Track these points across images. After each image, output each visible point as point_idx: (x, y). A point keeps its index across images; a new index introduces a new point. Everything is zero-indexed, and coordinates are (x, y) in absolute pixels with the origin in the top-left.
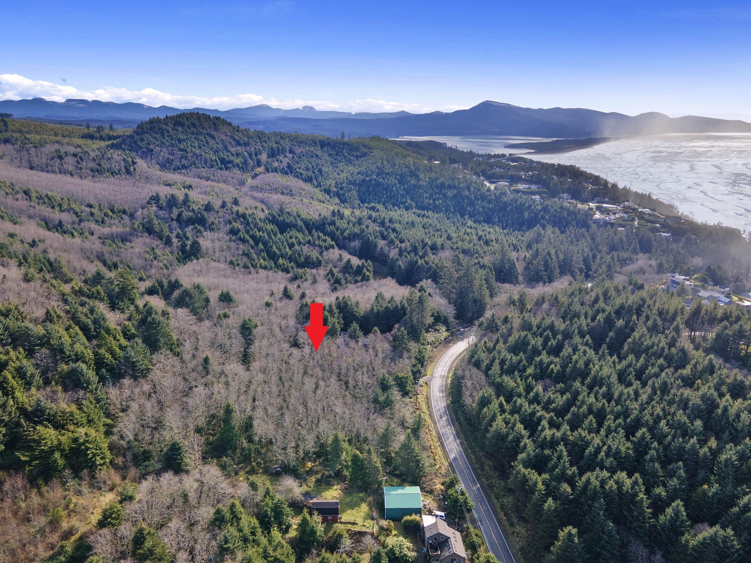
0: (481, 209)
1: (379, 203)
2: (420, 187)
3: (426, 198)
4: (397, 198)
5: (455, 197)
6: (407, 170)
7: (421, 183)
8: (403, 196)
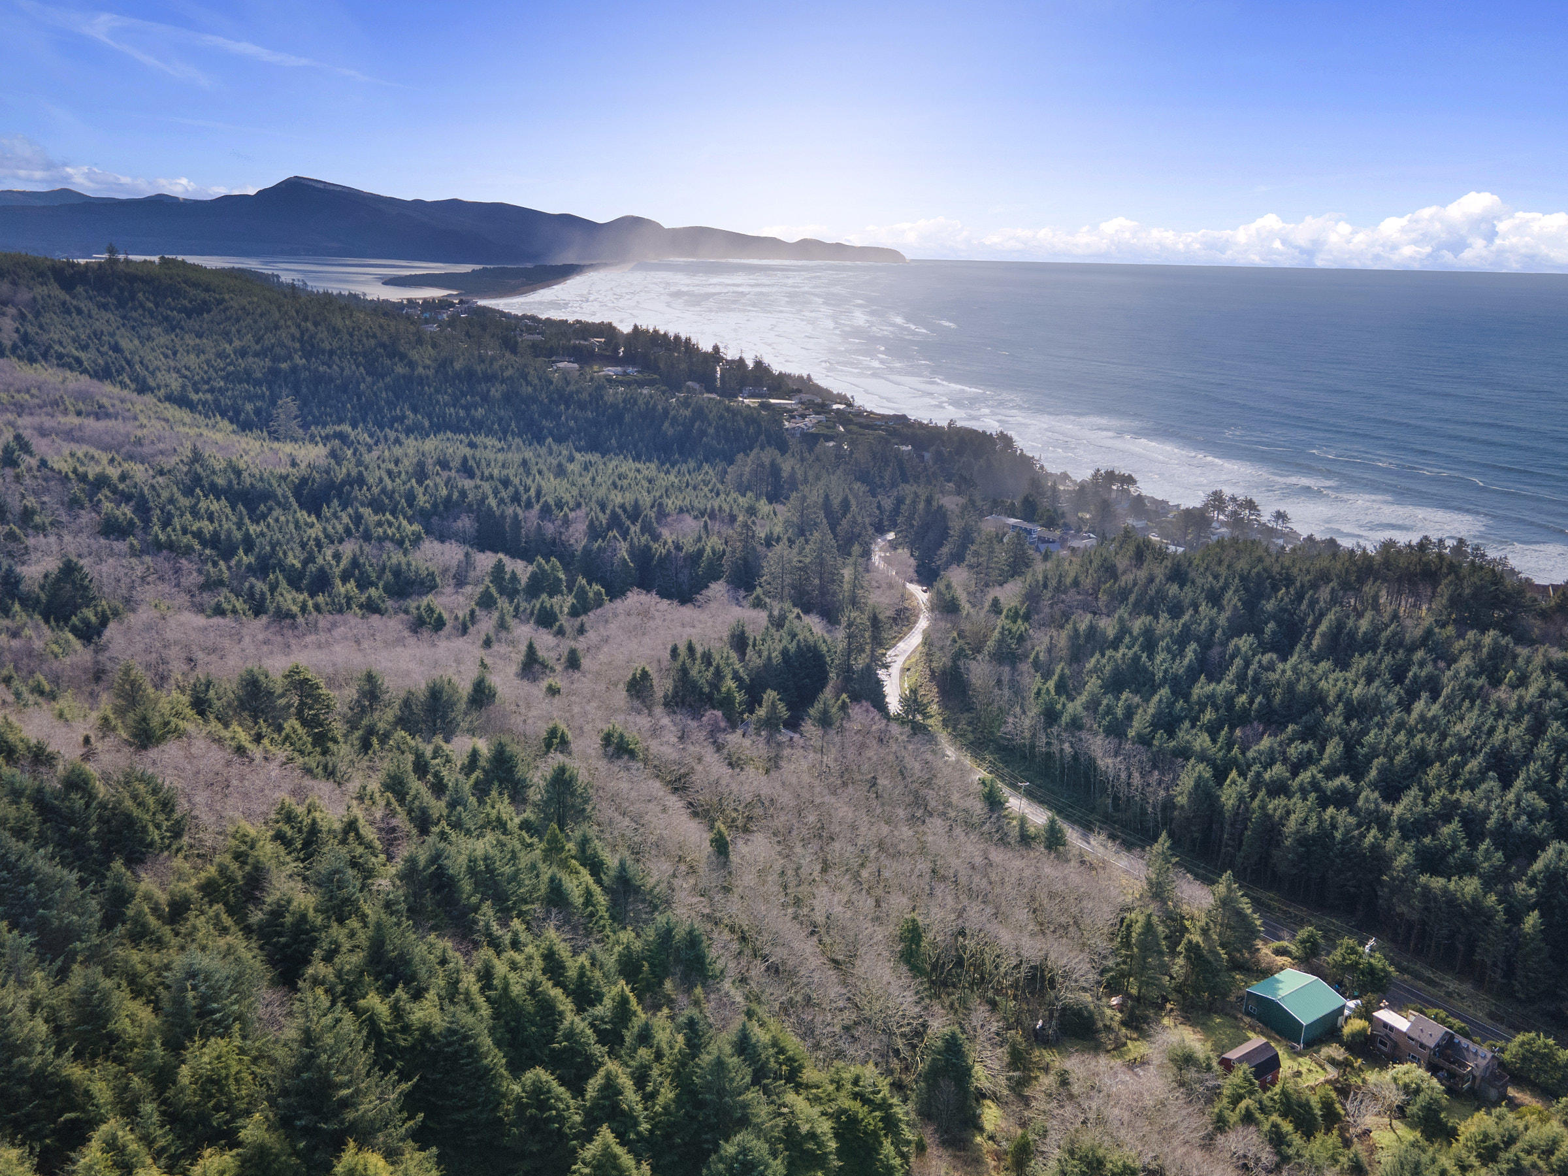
0: (572, 423)
1: (340, 421)
2: (421, 380)
3: (446, 405)
4: (380, 410)
5: (507, 398)
6: (373, 342)
7: (420, 370)
8: (392, 405)
